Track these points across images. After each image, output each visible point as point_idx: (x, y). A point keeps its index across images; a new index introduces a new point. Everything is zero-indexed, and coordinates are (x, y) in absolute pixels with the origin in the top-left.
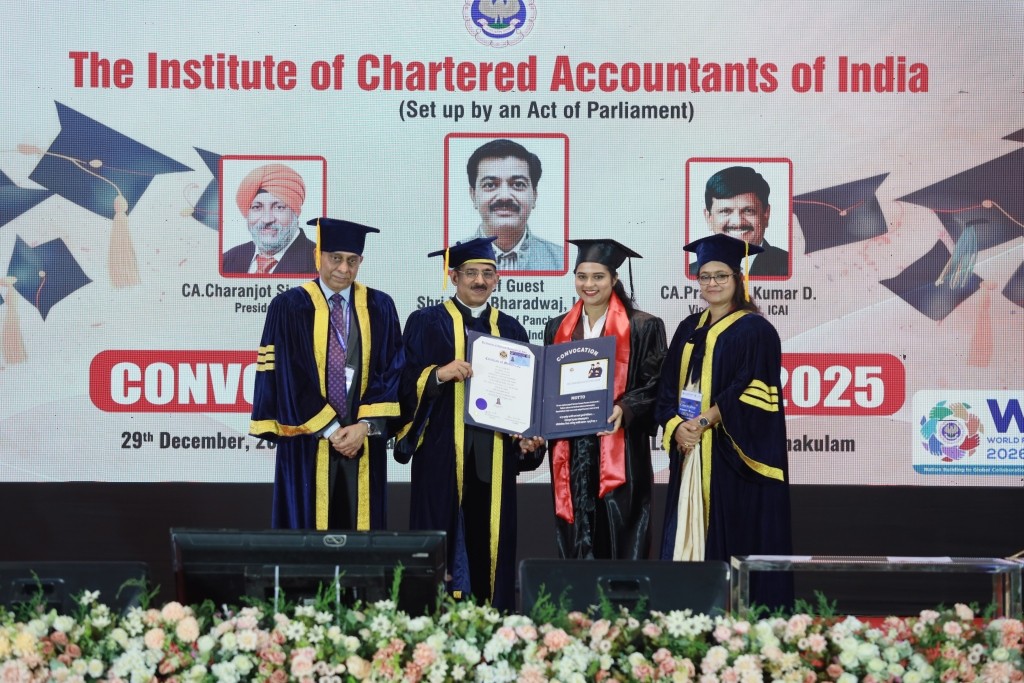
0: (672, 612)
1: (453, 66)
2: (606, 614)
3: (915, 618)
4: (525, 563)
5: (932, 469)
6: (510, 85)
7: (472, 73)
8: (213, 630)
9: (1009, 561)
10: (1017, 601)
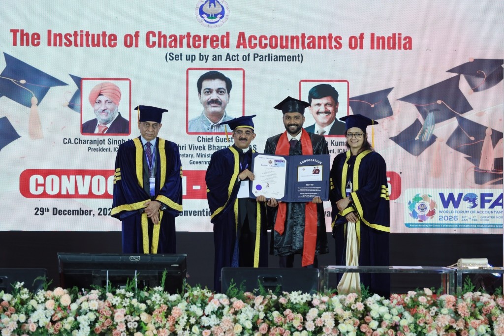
0: (293, 292)
1: (190, 36)
2: (262, 293)
3: (405, 295)
4: (224, 269)
5: (413, 225)
6: (217, 46)
7: (199, 40)
8: (77, 300)
9: (449, 268)
10: (452, 286)
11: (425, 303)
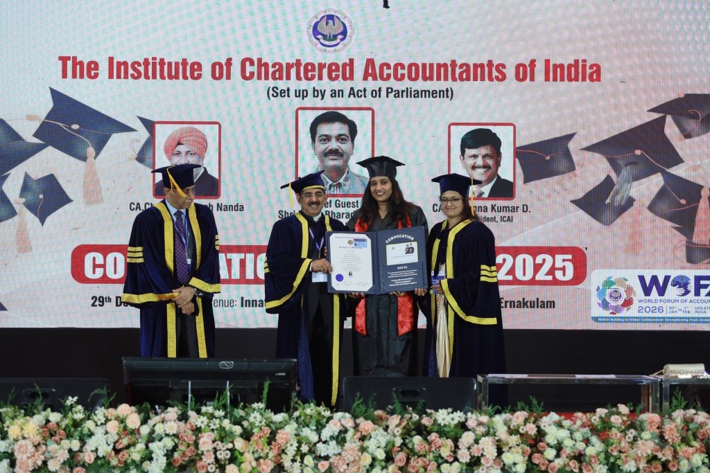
0: (440, 410)
1: (301, 64)
2: (398, 412)
3: (593, 413)
4: (347, 380)
5: (603, 320)
6: (337, 77)
7: (313, 69)
8: (149, 421)
9: (651, 377)
10: (657, 402)
11: (619, 425)
